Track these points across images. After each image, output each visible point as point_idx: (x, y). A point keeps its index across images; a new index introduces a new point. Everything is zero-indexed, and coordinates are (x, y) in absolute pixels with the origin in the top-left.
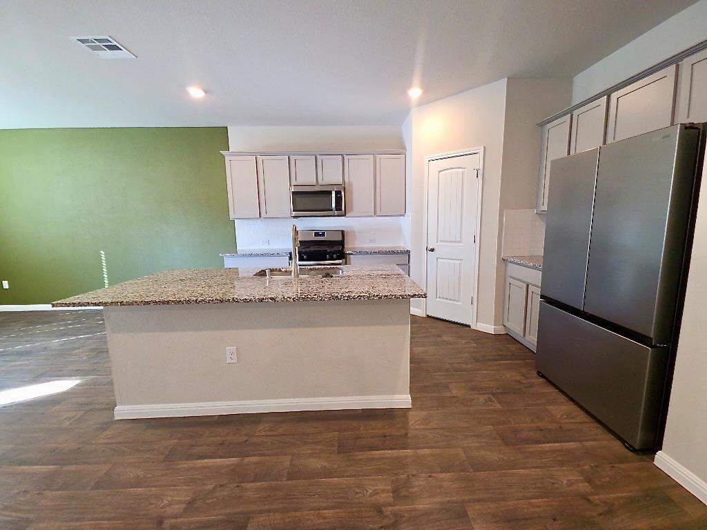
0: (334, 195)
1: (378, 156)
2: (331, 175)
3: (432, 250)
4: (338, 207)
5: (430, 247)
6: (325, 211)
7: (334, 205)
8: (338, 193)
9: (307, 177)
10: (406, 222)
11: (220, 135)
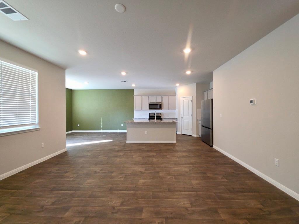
0: (159, 105)
1: (170, 96)
2: (158, 100)
3: (182, 118)
4: (160, 108)
5: (182, 117)
6: (157, 109)
7: (159, 107)
8: (160, 104)
9: (153, 101)
10: (176, 112)
11: (132, 91)
